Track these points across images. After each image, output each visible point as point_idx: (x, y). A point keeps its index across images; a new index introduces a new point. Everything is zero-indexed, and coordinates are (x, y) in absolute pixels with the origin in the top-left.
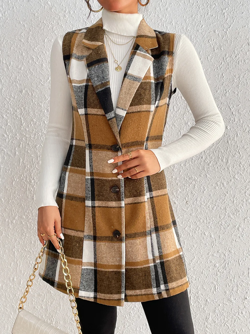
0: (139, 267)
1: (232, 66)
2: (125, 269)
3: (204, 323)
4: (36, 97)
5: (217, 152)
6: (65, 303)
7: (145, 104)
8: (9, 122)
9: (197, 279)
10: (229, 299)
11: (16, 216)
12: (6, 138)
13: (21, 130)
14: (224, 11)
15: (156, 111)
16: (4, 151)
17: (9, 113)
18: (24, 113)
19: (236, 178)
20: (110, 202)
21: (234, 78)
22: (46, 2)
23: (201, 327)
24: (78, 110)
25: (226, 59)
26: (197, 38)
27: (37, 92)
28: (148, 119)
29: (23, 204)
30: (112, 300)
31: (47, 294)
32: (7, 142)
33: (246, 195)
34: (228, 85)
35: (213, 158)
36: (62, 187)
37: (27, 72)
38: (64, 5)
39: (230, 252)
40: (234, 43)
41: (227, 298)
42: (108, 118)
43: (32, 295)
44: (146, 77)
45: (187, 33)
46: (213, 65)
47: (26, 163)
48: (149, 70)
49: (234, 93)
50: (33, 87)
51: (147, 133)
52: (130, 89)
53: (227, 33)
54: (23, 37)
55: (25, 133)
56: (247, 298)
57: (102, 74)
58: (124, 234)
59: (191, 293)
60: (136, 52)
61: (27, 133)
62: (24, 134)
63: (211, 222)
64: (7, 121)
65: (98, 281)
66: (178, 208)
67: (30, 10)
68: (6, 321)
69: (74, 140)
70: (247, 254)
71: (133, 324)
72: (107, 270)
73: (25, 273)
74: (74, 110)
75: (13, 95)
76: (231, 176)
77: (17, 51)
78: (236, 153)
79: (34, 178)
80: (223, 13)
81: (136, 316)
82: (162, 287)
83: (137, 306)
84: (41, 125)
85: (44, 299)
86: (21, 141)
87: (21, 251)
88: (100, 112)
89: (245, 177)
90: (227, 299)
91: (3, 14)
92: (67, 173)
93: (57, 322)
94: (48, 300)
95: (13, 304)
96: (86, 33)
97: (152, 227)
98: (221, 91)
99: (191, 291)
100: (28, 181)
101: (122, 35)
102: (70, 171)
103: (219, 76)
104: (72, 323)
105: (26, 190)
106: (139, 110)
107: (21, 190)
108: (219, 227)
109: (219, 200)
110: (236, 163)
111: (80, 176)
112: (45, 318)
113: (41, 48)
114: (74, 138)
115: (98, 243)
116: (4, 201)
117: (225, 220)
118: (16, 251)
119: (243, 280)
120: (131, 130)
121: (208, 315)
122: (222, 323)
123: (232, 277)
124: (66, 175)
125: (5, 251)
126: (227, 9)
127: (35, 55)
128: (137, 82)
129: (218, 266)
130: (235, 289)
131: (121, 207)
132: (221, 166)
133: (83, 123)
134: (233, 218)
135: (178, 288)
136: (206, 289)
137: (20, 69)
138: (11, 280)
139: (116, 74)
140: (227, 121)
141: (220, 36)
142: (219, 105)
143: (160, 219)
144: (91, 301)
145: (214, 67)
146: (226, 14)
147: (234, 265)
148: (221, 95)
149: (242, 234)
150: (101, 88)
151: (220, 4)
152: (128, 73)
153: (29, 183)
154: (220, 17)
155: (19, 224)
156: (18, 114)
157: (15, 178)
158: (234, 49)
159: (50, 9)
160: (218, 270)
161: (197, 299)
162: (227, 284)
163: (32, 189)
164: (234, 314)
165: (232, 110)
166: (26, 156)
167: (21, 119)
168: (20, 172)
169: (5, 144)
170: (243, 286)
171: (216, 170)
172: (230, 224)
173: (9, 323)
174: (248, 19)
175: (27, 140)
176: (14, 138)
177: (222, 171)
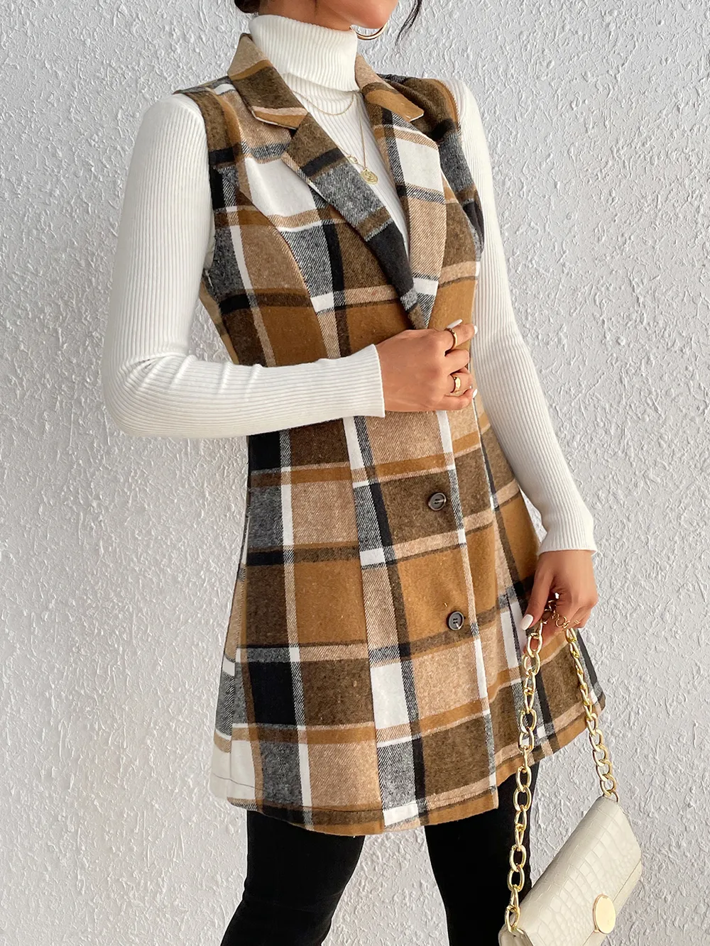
1: (634, 169)
4: (101, 270)
5: (591, 408)
6: (195, 836)
8: (22, 341)
10: (642, 810)
11: (49, 601)
12: (17, 387)
13: (56, 362)
14: (608, 19)
16: (11, 422)
17: (23, 317)
18: (66, 315)
19: (652, 478)
21: (642, 201)
22: (115, 7)
24: (312, 299)
25: (618, 151)
26: (537, 97)
27: (102, 259)
29: (69, 568)
31: (143, 813)
32: (18, 397)
33: (682, 523)
34: (628, 222)
35: (581, 426)
37: (72, 203)
38: (165, 16)
40: (638, 106)
41: (637, 804)
42: (408, 307)
43: (101, 816)
46: (585, 170)
47: (74, 454)
49: (645, 243)
50: (91, 243)
53: (619, 80)
54: (56, 105)
55: (68, 371)
56: (692, 804)
58: (475, 615)
60: (392, 129)
61: (73, 371)
62: (66, 374)
64: (16, 339)
67: (72, 30)
68: (32, 889)
70: (689, 686)
71: (382, 886)
72: (448, 727)
75: (33, 267)
76: (637, 473)
77: (40, 145)
78: (645, 411)
79: (98, 494)
80: (604, 23)
81: (392, 863)
82: (541, 731)
85: (136, 827)
86: (57, 392)
87: (66, 696)
89: (676, 476)
90: (636, 808)
93: (174, 889)
94: (146, 830)
95: (49, 843)
98: (612, 239)
100: (82, 502)
103: (600, 198)
104: (214, 888)
105: (77, 527)
107: (62, 527)
109: (607, 540)
110: (649, 437)
113: (111, 138)
115: (416, 662)
117: (624, 593)
118: (54, 697)
119: (679, 755)
123: (650, 749)
125: (24, 696)
126: (616, 13)
127: (93, 157)
129: (609, 718)
130: (657, 782)
131: (458, 545)
132: (605, 446)
134: (647, 588)
135: (572, 726)
136: (578, 783)
137: (51, 194)
138: (42, 777)
140: (619, 322)
141: (601, 89)
142: (602, 277)
146: (613, 27)
147: (654, 715)
148: (611, 248)
149: (674, 629)
153: (83, 508)
154: (597, 35)
155: (59, 623)
156: (48, 320)
157: (44, 496)
158: (638, 124)
159: (126, 26)
160: (611, 730)
161: (555, 810)
162: (638, 769)
163: (92, 524)
164: (657, 849)
165: (637, 291)
166: (74, 433)
167: (57, 333)
168: (59, 480)
169: (13, 402)
170: (679, 772)
171: (593, 457)
172: (639, 605)
173: (41, 894)
174: (673, 40)
175: (74, 389)
176: (37, 386)
177: (610, 460)
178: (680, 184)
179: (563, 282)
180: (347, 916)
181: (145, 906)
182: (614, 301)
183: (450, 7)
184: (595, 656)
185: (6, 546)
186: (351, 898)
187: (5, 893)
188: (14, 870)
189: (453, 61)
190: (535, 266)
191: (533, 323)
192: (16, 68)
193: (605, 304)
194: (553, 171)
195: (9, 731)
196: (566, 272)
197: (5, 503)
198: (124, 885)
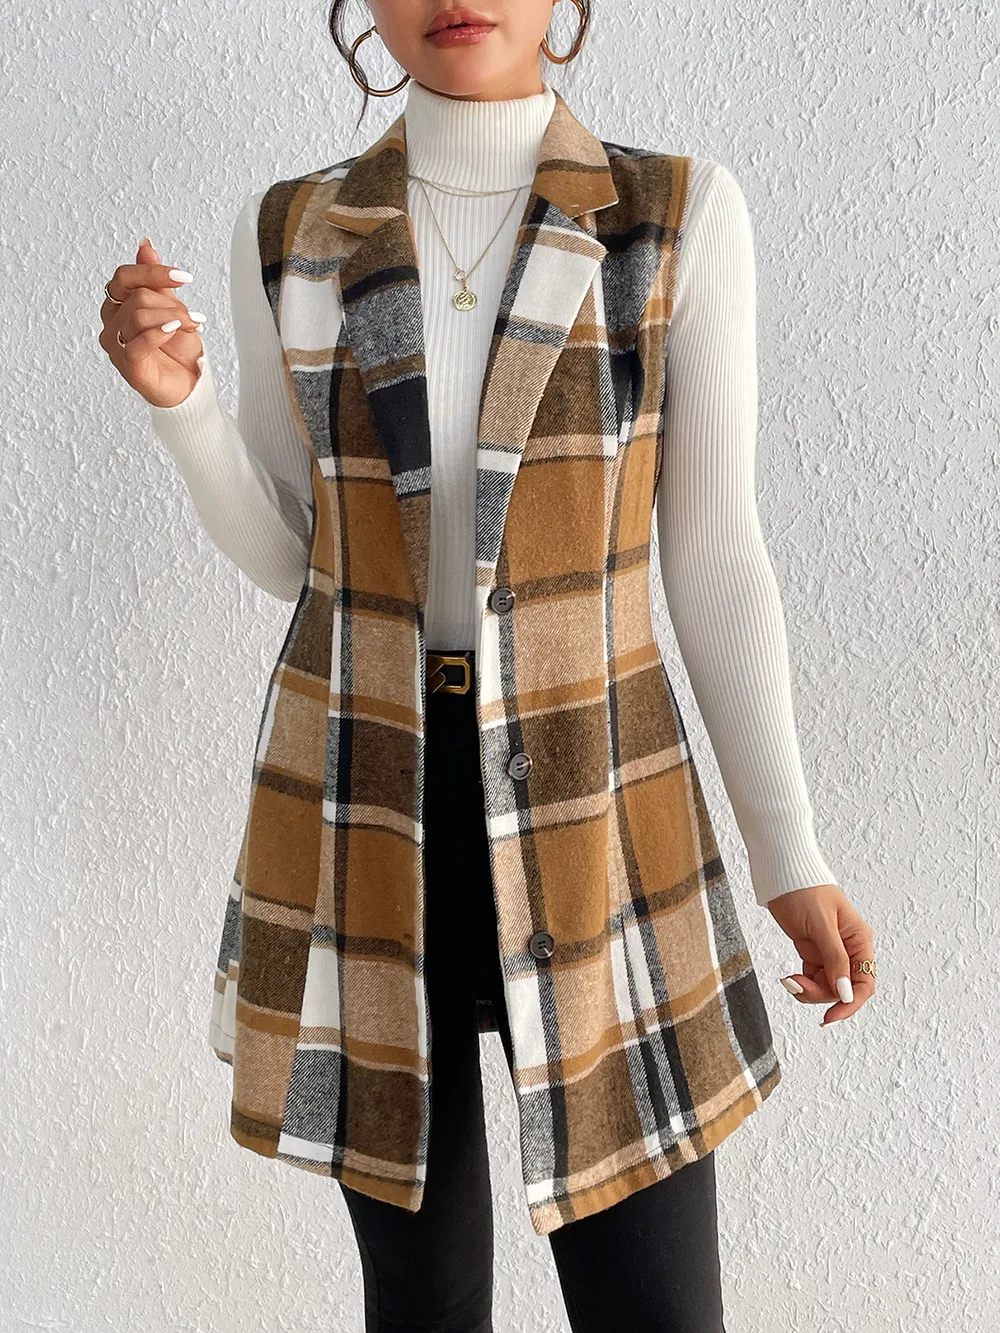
1: (832, 244)
3: (748, 1174)
8: (27, 460)
10: (835, 1089)
11: (59, 801)
12: (20, 519)
13: (71, 488)
14: (801, 45)
15: (626, 458)
16: (12, 565)
17: (27, 428)
18: (82, 425)
19: (854, 652)
21: (842, 287)
22: (153, 23)
25: (810, 221)
31: (179, 1081)
32: (21, 532)
33: (892, 712)
34: (823, 314)
37: (90, 279)
38: (218, 33)
40: (840, 161)
41: (829, 1082)
43: (124, 1086)
44: (582, 330)
45: (664, 136)
47: (94, 608)
48: (589, 297)
49: (846, 343)
51: (607, 542)
53: (815, 126)
54: (74, 150)
55: (88, 500)
60: (538, 229)
61: (95, 500)
62: (85, 503)
64: (19, 456)
67: (96, 52)
68: (32, 1179)
69: (312, 568)
70: (898, 927)
75: (41, 363)
76: (836, 644)
77: (52, 202)
78: (850, 563)
79: (125, 662)
80: (796, 51)
82: (677, 1123)
83: (503, 1119)
84: (145, 468)
85: (169, 1100)
86: (73, 527)
87: (80, 926)
89: (884, 649)
90: (827, 1086)
93: (219, 1182)
94: (183, 1104)
95: (56, 1120)
98: (802, 336)
100: (103, 672)
103: (786, 282)
105: (97, 705)
107: (77, 705)
110: (854, 597)
113: (141, 194)
116: (14, 748)
118: (64, 928)
121: (761, 1147)
122: (813, 1173)
125: (24, 927)
126: (811, 37)
127: (117, 219)
128: (548, 347)
130: (855, 1052)
132: (798, 608)
134: (845, 797)
137: (64, 268)
138: (48, 1032)
140: (818, 445)
142: (793, 386)
146: (807, 56)
148: (801, 348)
149: (879, 852)
151: (785, 20)
152: (510, 318)
153: (106, 680)
154: (786, 66)
155: (71, 829)
156: (60, 431)
157: (54, 663)
158: (838, 185)
159: (168, 48)
162: (829, 1035)
163: (117, 701)
164: (855, 1142)
165: (839, 405)
166: (95, 581)
167: (71, 449)
168: (74, 643)
169: (14, 540)
170: (884, 1039)
173: (44, 1186)
174: (888, 74)
175: (95, 523)
176: (46, 520)
177: (802, 627)
178: (894, 265)
181: (180, 1205)
182: (809, 416)
188: (9, 1153)
192: (22, 101)
193: (799, 422)
195: (5, 972)
198: (153, 1175)
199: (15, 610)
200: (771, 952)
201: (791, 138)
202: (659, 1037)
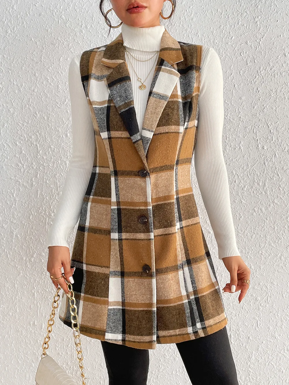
0: (172, 305)
1: (267, 79)
2: (157, 308)
3: (247, 363)
4: (53, 121)
5: (252, 175)
7: (174, 125)
8: (23, 150)
9: (237, 315)
10: (273, 336)
11: (34, 254)
12: (21, 168)
13: (37, 158)
14: (256, 20)
15: (185, 133)
16: (19, 182)
17: (23, 140)
18: (40, 139)
19: (276, 202)
20: (138, 234)
21: (271, 92)
22: (60, 16)
23: (244, 367)
24: (101, 133)
25: (260, 72)
26: (226, 51)
27: (53, 116)
28: (177, 140)
29: (42, 240)
30: (143, 342)
32: (22, 172)
34: (265, 100)
35: (248, 182)
36: (84, 219)
37: (41, 94)
38: (80, 19)
39: (272, 284)
40: (269, 54)
41: (271, 334)
42: (134, 141)
44: (174, 95)
45: (214, 47)
46: (247, 80)
47: (45, 195)
48: (176, 87)
49: (272, 109)
50: (49, 110)
51: (177, 156)
52: (156, 109)
53: (261, 44)
54: (36, 55)
55: (43, 162)
57: (125, 93)
58: (155, 269)
59: (231, 331)
60: (161, 68)
61: (45, 162)
62: (42, 163)
63: (250, 252)
64: (21, 149)
65: (127, 321)
66: (213, 237)
67: (43, 26)
68: (27, 369)
69: (98, 167)
71: (168, 368)
72: (137, 309)
73: (47, 316)
74: (96, 135)
75: (27, 120)
76: (270, 200)
77: (29, 71)
78: (274, 175)
79: (54, 211)
80: (255, 21)
81: (171, 358)
82: (199, 325)
83: (172, 348)
84: (60, 152)
85: (69, 344)
86: (38, 170)
87: (41, 292)
88: (125, 134)
89: (285, 202)
91: (12, 30)
92: (89, 204)
94: (73, 345)
95: (34, 351)
96: (105, 51)
97: (183, 260)
98: (259, 107)
99: (231, 328)
100: (47, 214)
101: (144, 52)
102: (93, 202)
103: (253, 91)
105: (45, 224)
106: (167, 131)
107: (39, 224)
108: (260, 257)
109: (258, 228)
110: (275, 186)
111: (105, 206)
112: (71, 365)
113: (57, 68)
114: (98, 165)
115: (126, 280)
116: (20, 238)
117: (265, 249)
118: (36, 292)
119: (288, 314)
120: (159, 154)
121: (251, 354)
122: (267, 361)
123: (276, 312)
124: (87, 206)
125: (24, 292)
126: (260, 17)
127: (49, 76)
128: (163, 101)
129: (259, 299)
130: (279, 325)
131: (150, 239)
132: (257, 190)
133: (107, 148)
134: (274, 247)
135: (216, 325)
136: (247, 325)
137: (34, 91)
138: (31, 324)
139: (140, 93)
140: (264, 140)
142: (256, 122)
143: (191, 251)
144: (119, 344)
145: (247, 82)
146: (258, 23)
147: (278, 297)
148: (259, 111)
149: (285, 263)
150: (124, 108)
151: (252, 12)
152: (153, 92)
153: (48, 216)
154: (252, 26)
155: (38, 262)
156: (33, 141)
157: (32, 212)
158: (269, 61)
159: (64, 24)
160: (260, 304)
161: (238, 336)
162: (271, 319)
163: (51, 223)
164: (279, 352)
165: (270, 128)
166: (45, 186)
167: (37, 146)
168: (38, 205)
169: (20, 174)
170: (287, 320)
171: (252, 194)
172: (271, 253)
173: (31, 372)
174: (283, 28)
175: (45, 169)
176: (30, 168)
177: (259, 196)
178: (286, 85)
179: (240, 124)
180: (154, 380)
181: (73, 376)
182: (261, 132)
183: (192, 16)
184: (254, 274)
185: (16, 232)
186: (156, 372)
187: (16, 371)
188: (20, 362)
189: (192, 38)
190: (229, 118)
191: (229, 141)
192: (20, 41)
193: (258, 133)
194: (233, 80)
195: (18, 306)
196: (241, 120)
197: (16, 214)
198: (64, 368)
199: (20, 196)
200: (253, 294)
201: (253, 48)
202: (194, 300)
